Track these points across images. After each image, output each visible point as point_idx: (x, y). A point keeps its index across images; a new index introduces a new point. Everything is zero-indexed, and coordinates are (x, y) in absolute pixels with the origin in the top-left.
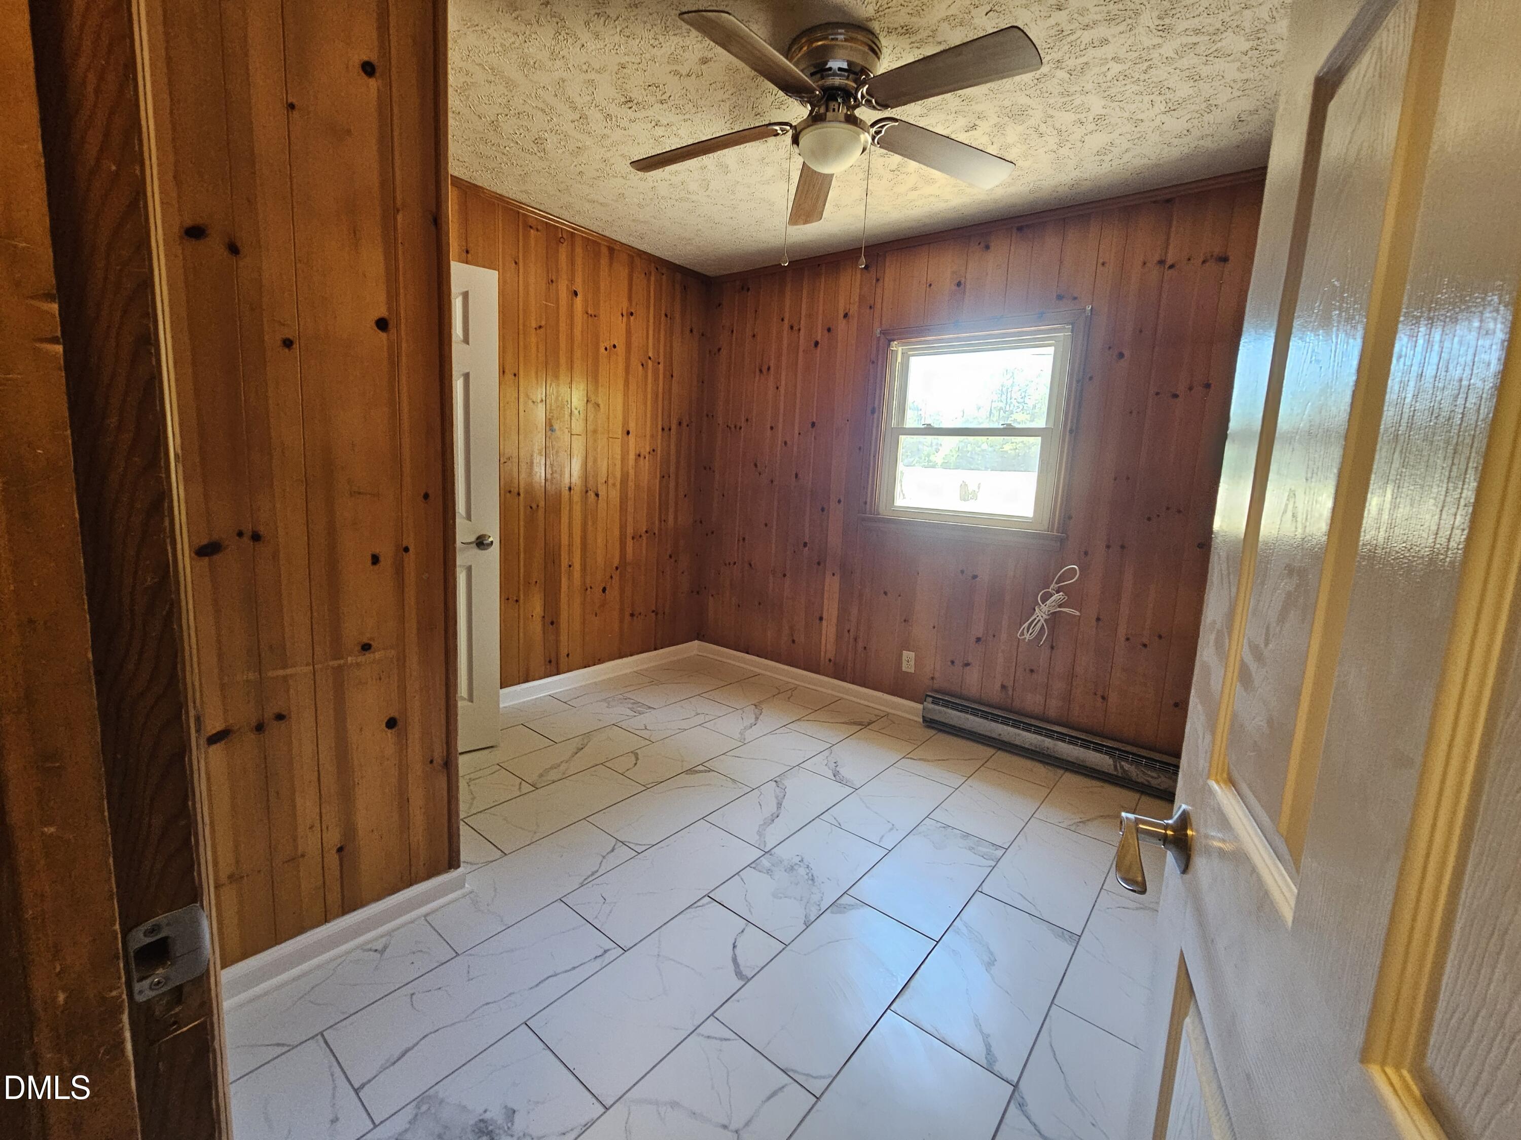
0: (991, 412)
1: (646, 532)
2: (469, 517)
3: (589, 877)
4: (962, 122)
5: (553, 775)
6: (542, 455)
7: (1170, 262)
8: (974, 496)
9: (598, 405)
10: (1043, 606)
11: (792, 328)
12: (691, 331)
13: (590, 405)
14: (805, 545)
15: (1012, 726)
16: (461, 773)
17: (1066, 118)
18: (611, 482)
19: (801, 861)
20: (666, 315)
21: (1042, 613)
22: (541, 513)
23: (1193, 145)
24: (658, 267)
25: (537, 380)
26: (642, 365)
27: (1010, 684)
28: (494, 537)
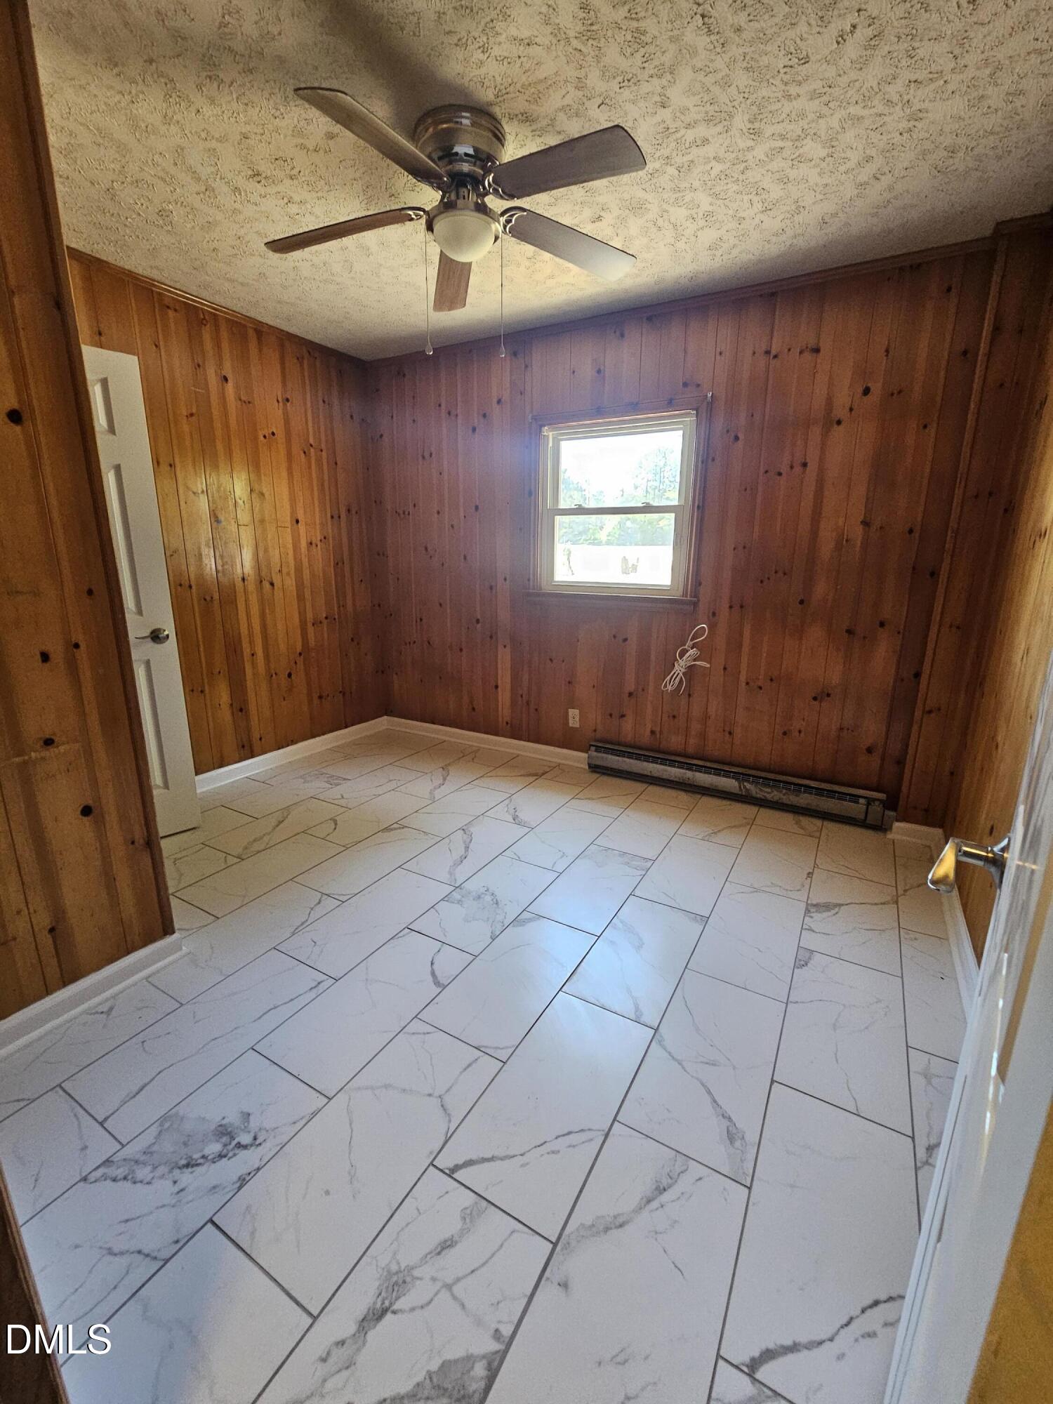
0: (647, 492)
1: (326, 618)
2: (140, 612)
3: (299, 926)
4: (588, 213)
5: (256, 847)
6: (209, 547)
7: (773, 352)
8: (635, 568)
9: (263, 494)
10: (680, 661)
11: (449, 413)
12: (352, 417)
13: (254, 496)
14: (478, 621)
15: (661, 764)
16: (165, 854)
17: (679, 214)
18: (285, 570)
19: (487, 890)
20: (324, 402)
21: (680, 667)
22: (216, 603)
23: (788, 244)
24: (311, 351)
25: (195, 471)
26: (305, 453)
27: (657, 729)
28: (170, 629)
